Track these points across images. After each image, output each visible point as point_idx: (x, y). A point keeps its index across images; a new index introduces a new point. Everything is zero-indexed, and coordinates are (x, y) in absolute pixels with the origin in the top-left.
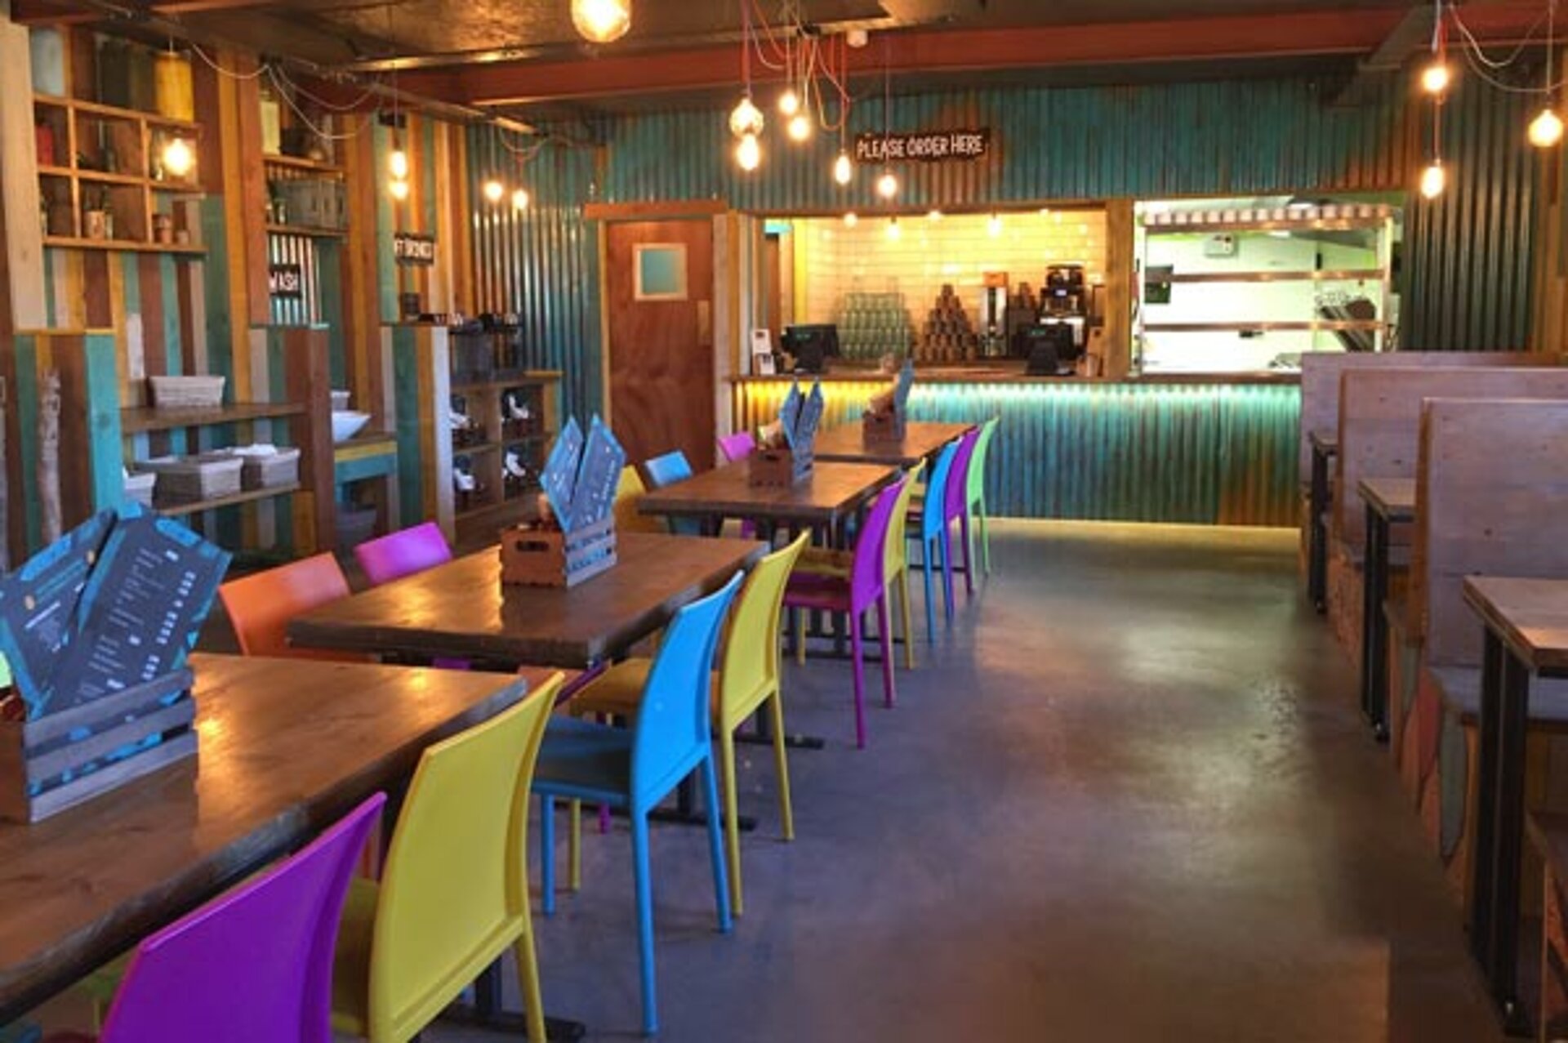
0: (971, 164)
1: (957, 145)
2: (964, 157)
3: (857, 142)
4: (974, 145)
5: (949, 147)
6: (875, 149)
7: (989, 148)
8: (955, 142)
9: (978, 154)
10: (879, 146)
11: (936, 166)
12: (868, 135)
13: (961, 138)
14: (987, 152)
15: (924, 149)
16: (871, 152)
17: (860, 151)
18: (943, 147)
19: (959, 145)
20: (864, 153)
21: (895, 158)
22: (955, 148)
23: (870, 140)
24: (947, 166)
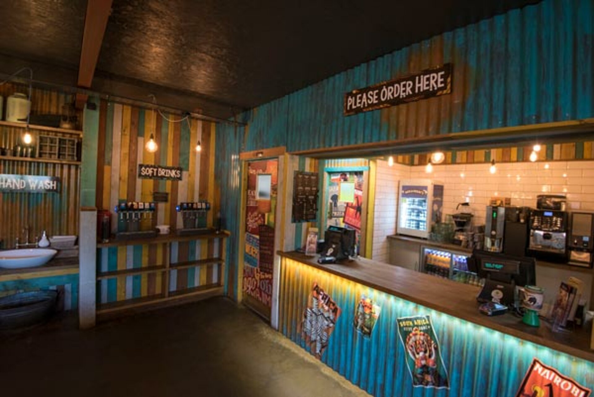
0: (433, 100)
1: (421, 85)
2: (428, 95)
3: (347, 98)
4: (436, 82)
5: (413, 89)
6: (358, 101)
7: (452, 82)
8: (419, 83)
9: (440, 89)
10: (361, 98)
11: (403, 107)
12: (354, 92)
13: (424, 78)
14: (449, 87)
15: (393, 94)
16: (355, 105)
17: (349, 104)
18: (408, 89)
19: (422, 85)
20: (351, 106)
21: (373, 105)
22: (419, 88)
23: (355, 95)
24: (413, 105)
